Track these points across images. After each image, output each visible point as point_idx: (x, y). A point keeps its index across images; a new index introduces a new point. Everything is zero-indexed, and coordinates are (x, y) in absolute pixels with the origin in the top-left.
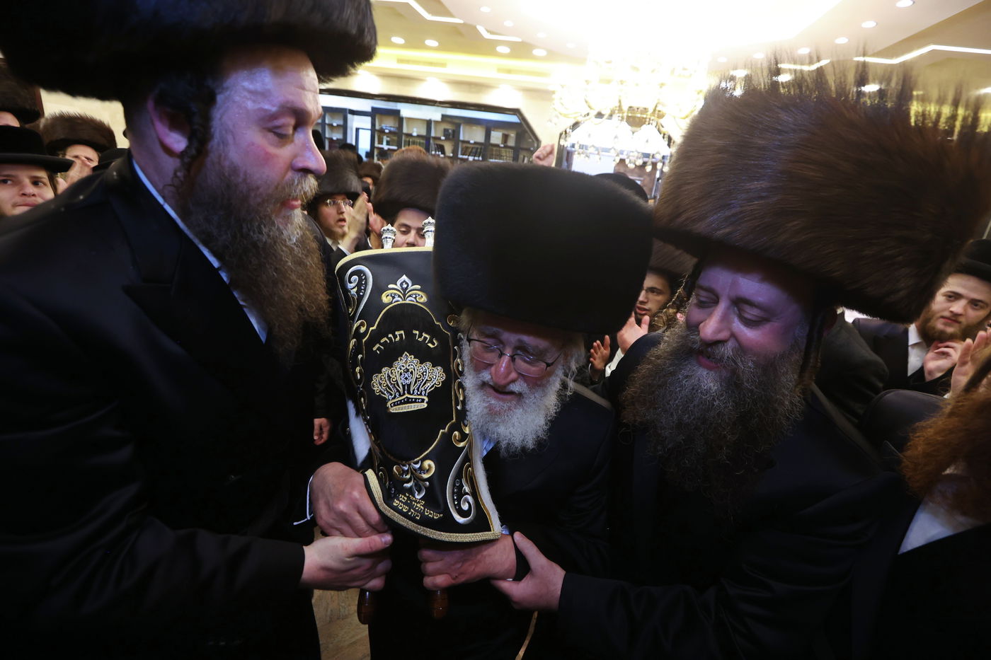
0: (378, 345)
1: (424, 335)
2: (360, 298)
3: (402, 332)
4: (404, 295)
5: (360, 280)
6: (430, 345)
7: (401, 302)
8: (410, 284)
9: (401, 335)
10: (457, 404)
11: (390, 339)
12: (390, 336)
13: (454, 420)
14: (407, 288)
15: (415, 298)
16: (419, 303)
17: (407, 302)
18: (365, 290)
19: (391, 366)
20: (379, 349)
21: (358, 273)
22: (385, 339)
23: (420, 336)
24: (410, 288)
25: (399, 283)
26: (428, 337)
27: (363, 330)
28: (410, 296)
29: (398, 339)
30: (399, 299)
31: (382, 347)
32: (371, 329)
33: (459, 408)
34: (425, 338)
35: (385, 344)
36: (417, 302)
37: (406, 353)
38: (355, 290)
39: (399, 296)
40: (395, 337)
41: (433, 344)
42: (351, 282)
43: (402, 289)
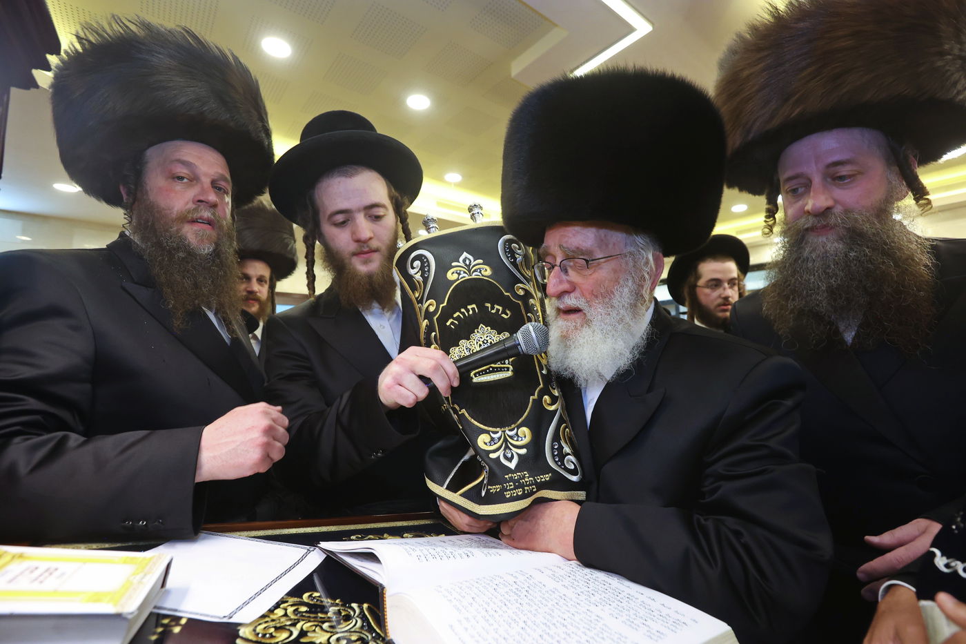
0: (451, 320)
1: (496, 307)
2: (425, 280)
3: (474, 306)
4: (469, 271)
5: (423, 263)
6: (504, 316)
7: (467, 277)
8: (472, 260)
9: (473, 309)
10: (541, 369)
11: (463, 313)
12: (463, 310)
13: (542, 386)
14: (470, 264)
15: (480, 272)
16: (485, 276)
17: (473, 276)
18: (429, 271)
19: (468, 339)
20: (452, 323)
21: (419, 257)
22: (458, 314)
23: (493, 308)
24: (473, 264)
25: (461, 259)
26: (500, 308)
27: (432, 309)
28: (475, 271)
29: (471, 312)
30: (465, 275)
31: (456, 322)
32: (441, 306)
33: (544, 372)
34: (498, 310)
35: (458, 318)
36: (483, 275)
37: (481, 325)
38: (419, 274)
39: (465, 272)
40: (468, 311)
41: (507, 315)
42: (413, 268)
43: (466, 265)
